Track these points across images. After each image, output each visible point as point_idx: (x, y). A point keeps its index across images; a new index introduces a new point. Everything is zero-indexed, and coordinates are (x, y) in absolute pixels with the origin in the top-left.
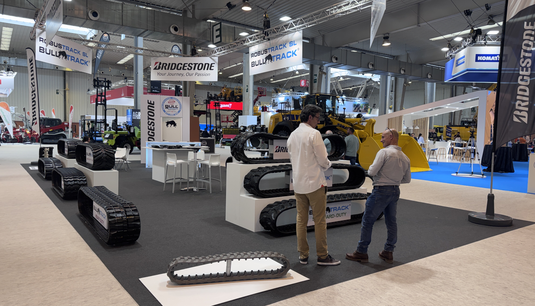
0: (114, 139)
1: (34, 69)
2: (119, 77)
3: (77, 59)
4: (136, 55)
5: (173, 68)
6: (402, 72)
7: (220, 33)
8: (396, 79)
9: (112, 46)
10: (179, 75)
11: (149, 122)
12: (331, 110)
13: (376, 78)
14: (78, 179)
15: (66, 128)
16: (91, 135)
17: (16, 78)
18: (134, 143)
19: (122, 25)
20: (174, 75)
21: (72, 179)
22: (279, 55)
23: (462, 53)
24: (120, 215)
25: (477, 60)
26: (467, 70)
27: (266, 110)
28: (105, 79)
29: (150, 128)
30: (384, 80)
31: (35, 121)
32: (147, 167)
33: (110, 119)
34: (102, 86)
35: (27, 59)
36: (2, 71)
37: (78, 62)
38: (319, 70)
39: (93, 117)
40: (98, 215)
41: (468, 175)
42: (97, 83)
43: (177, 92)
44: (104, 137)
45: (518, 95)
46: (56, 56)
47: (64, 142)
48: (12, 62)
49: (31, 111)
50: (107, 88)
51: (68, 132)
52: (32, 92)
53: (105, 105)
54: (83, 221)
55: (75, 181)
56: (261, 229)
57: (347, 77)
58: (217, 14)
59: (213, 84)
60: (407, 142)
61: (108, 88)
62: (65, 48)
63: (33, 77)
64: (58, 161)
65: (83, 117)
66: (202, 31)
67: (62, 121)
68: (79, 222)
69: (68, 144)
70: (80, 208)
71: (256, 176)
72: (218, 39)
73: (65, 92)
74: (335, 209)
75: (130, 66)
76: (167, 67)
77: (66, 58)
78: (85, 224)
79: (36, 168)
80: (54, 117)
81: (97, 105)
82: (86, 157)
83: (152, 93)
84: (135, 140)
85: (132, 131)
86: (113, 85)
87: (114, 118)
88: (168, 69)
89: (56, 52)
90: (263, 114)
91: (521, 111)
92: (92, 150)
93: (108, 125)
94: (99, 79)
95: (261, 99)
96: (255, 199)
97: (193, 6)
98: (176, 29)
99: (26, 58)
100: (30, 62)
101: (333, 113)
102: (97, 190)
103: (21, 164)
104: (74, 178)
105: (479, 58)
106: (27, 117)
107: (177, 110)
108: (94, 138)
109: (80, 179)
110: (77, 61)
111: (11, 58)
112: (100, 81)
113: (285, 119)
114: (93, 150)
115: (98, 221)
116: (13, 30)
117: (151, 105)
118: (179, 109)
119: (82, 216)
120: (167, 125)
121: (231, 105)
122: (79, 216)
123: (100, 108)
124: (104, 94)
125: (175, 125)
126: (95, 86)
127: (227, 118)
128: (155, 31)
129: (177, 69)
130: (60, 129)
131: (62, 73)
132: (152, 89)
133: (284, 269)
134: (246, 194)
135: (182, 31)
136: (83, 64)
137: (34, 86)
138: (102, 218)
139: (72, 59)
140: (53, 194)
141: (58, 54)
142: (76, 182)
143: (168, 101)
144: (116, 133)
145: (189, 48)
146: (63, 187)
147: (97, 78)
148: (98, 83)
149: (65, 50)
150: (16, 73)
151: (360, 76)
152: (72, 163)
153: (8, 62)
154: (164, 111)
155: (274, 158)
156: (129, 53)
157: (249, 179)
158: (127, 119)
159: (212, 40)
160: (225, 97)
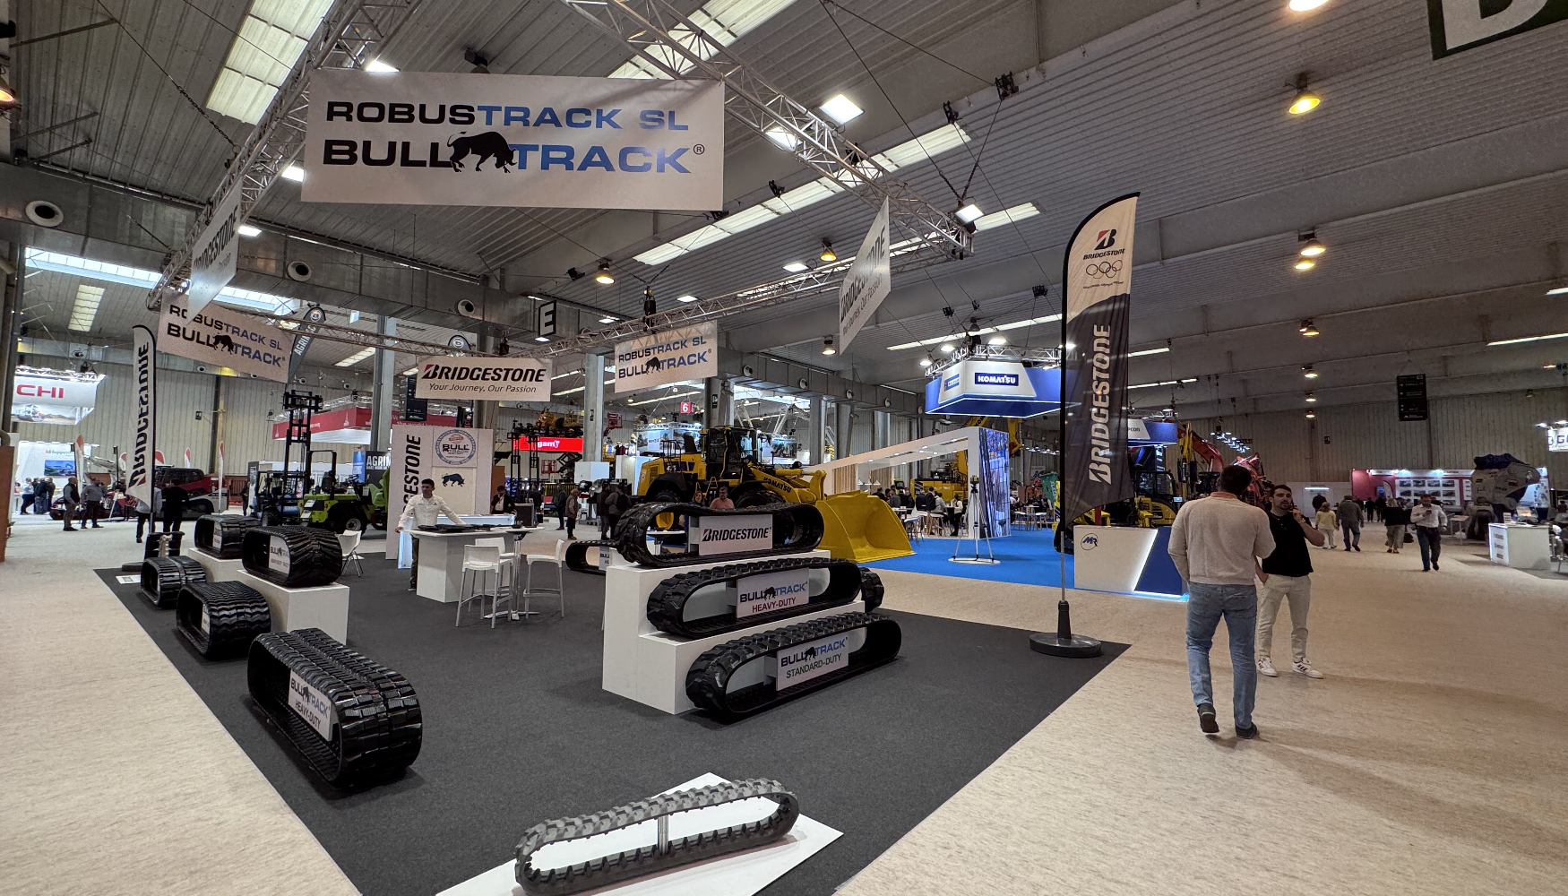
0: (326, 510)
1: (150, 368)
2: (338, 389)
3: (257, 352)
4: (381, 349)
5: (462, 376)
6: (849, 396)
7: (554, 318)
8: (838, 407)
9: (337, 332)
10: (475, 389)
11: (407, 477)
12: (751, 453)
13: (803, 404)
14: (248, 610)
15: (214, 488)
16: (273, 502)
17: (101, 389)
18: (369, 517)
19: (360, 294)
20: (465, 388)
21: (233, 612)
22: (674, 359)
23: (954, 370)
24: (371, 711)
25: (977, 382)
26: (965, 396)
27: (623, 453)
28: (311, 393)
29: (408, 488)
30: (816, 407)
31: (140, 477)
32: (400, 567)
33: (319, 470)
34: (303, 406)
35: (133, 350)
36: (67, 371)
37: (259, 358)
38: (720, 388)
39: (278, 466)
40: (302, 703)
41: (971, 561)
42: (291, 401)
43: (462, 420)
44: (302, 505)
45: (1094, 438)
46: (208, 344)
47: (212, 523)
48: (96, 354)
49: (131, 456)
50: (313, 411)
51: (217, 495)
52: (140, 416)
53: (308, 443)
54: (260, 719)
55: (238, 614)
56: (689, 705)
57: (755, 400)
58: (549, 287)
59: (525, 407)
60: (875, 509)
61: (316, 411)
62: (230, 329)
63: (144, 384)
64: (196, 565)
65: (254, 465)
66: (518, 313)
67: (206, 471)
68: (251, 721)
69: (223, 527)
70: (253, 683)
71: (674, 594)
72: (550, 329)
73: (216, 416)
74: (824, 649)
75: (366, 373)
76: (450, 374)
77: (231, 348)
78: (266, 727)
79: (136, 579)
80: (188, 466)
81: (289, 442)
82: (268, 555)
83: (407, 420)
84: (372, 511)
85: (366, 493)
86: (326, 405)
87: (329, 468)
88: (452, 378)
89: (209, 336)
90: (619, 458)
91: (1099, 463)
92: (288, 544)
93: (312, 482)
94: (297, 393)
95: (612, 433)
96: (675, 644)
97: (503, 271)
98: (469, 308)
99: (131, 348)
100: (140, 354)
101: (754, 458)
102: (302, 641)
103: (96, 571)
104: (237, 608)
105: (980, 379)
106: (121, 466)
107: (466, 455)
108: (279, 508)
109: (254, 611)
110: (257, 355)
111: (93, 348)
112: (299, 397)
113: (668, 469)
114: (291, 543)
115: (304, 717)
116: (105, 293)
117: (413, 444)
118: (470, 452)
119: (256, 704)
120: (444, 483)
121: (558, 442)
122: (249, 705)
123: (296, 449)
124: (305, 422)
125: (461, 482)
126: (286, 406)
127: (550, 466)
128: (426, 308)
129: (471, 378)
130: (199, 490)
131: (213, 380)
132: (408, 415)
133: (783, 815)
134: (652, 630)
135: (480, 311)
136: (269, 362)
137: (144, 403)
138: (316, 712)
139: (243, 353)
140: (177, 643)
141: (212, 341)
142: (242, 618)
143: (449, 436)
144: (332, 498)
145: (491, 341)
146: (206, 627)
147: (293, 391)
148: (293, 401)
149: (229, 334)
150: (102, 377)
151: (777, 399)
152: (232, 571)
153: (85, 353)
154: (440, 456)
155: (701, 554)
156: (367, 345)
157: (659, 602)
158: (354, 469)
159: (536, 330)
160: (547, 430)
